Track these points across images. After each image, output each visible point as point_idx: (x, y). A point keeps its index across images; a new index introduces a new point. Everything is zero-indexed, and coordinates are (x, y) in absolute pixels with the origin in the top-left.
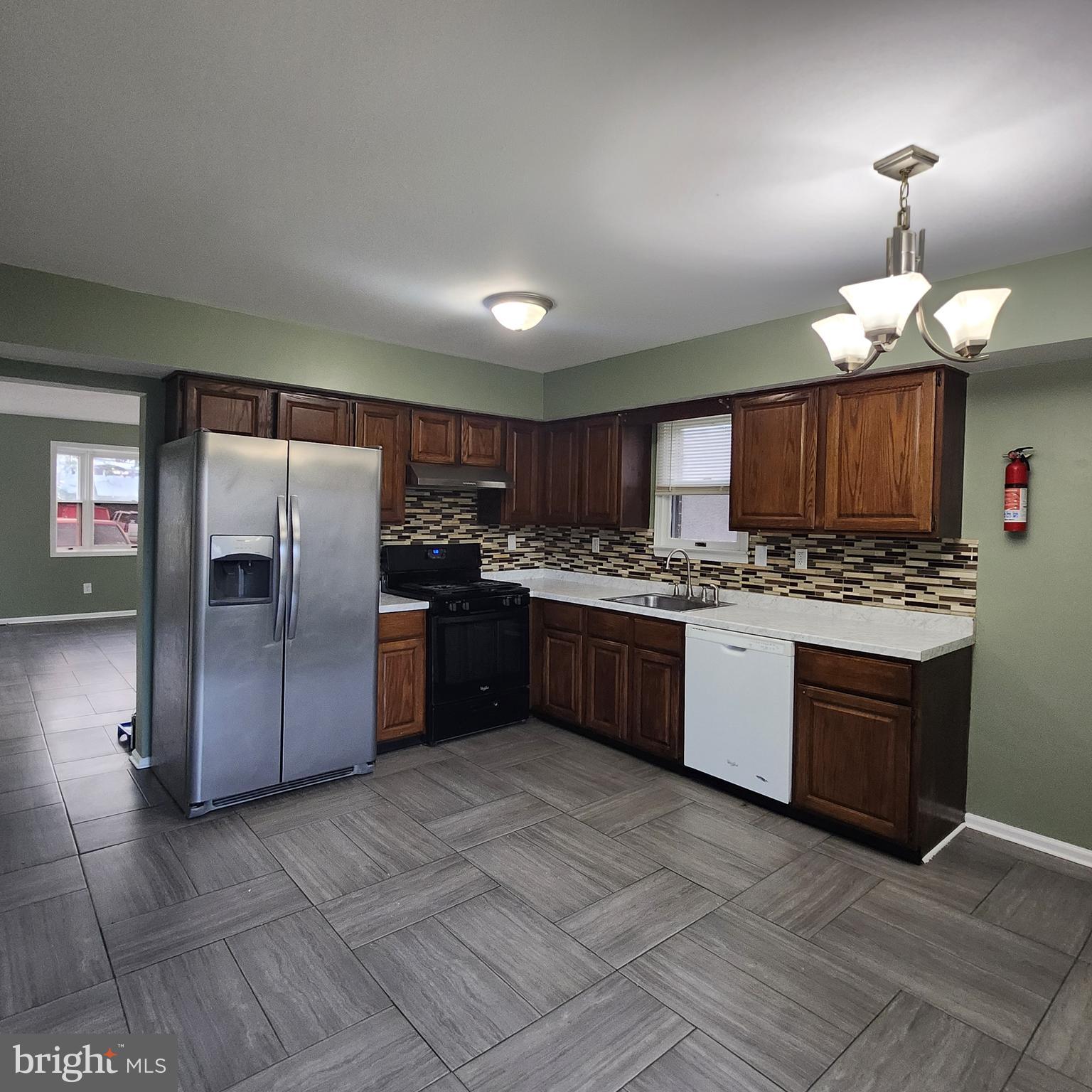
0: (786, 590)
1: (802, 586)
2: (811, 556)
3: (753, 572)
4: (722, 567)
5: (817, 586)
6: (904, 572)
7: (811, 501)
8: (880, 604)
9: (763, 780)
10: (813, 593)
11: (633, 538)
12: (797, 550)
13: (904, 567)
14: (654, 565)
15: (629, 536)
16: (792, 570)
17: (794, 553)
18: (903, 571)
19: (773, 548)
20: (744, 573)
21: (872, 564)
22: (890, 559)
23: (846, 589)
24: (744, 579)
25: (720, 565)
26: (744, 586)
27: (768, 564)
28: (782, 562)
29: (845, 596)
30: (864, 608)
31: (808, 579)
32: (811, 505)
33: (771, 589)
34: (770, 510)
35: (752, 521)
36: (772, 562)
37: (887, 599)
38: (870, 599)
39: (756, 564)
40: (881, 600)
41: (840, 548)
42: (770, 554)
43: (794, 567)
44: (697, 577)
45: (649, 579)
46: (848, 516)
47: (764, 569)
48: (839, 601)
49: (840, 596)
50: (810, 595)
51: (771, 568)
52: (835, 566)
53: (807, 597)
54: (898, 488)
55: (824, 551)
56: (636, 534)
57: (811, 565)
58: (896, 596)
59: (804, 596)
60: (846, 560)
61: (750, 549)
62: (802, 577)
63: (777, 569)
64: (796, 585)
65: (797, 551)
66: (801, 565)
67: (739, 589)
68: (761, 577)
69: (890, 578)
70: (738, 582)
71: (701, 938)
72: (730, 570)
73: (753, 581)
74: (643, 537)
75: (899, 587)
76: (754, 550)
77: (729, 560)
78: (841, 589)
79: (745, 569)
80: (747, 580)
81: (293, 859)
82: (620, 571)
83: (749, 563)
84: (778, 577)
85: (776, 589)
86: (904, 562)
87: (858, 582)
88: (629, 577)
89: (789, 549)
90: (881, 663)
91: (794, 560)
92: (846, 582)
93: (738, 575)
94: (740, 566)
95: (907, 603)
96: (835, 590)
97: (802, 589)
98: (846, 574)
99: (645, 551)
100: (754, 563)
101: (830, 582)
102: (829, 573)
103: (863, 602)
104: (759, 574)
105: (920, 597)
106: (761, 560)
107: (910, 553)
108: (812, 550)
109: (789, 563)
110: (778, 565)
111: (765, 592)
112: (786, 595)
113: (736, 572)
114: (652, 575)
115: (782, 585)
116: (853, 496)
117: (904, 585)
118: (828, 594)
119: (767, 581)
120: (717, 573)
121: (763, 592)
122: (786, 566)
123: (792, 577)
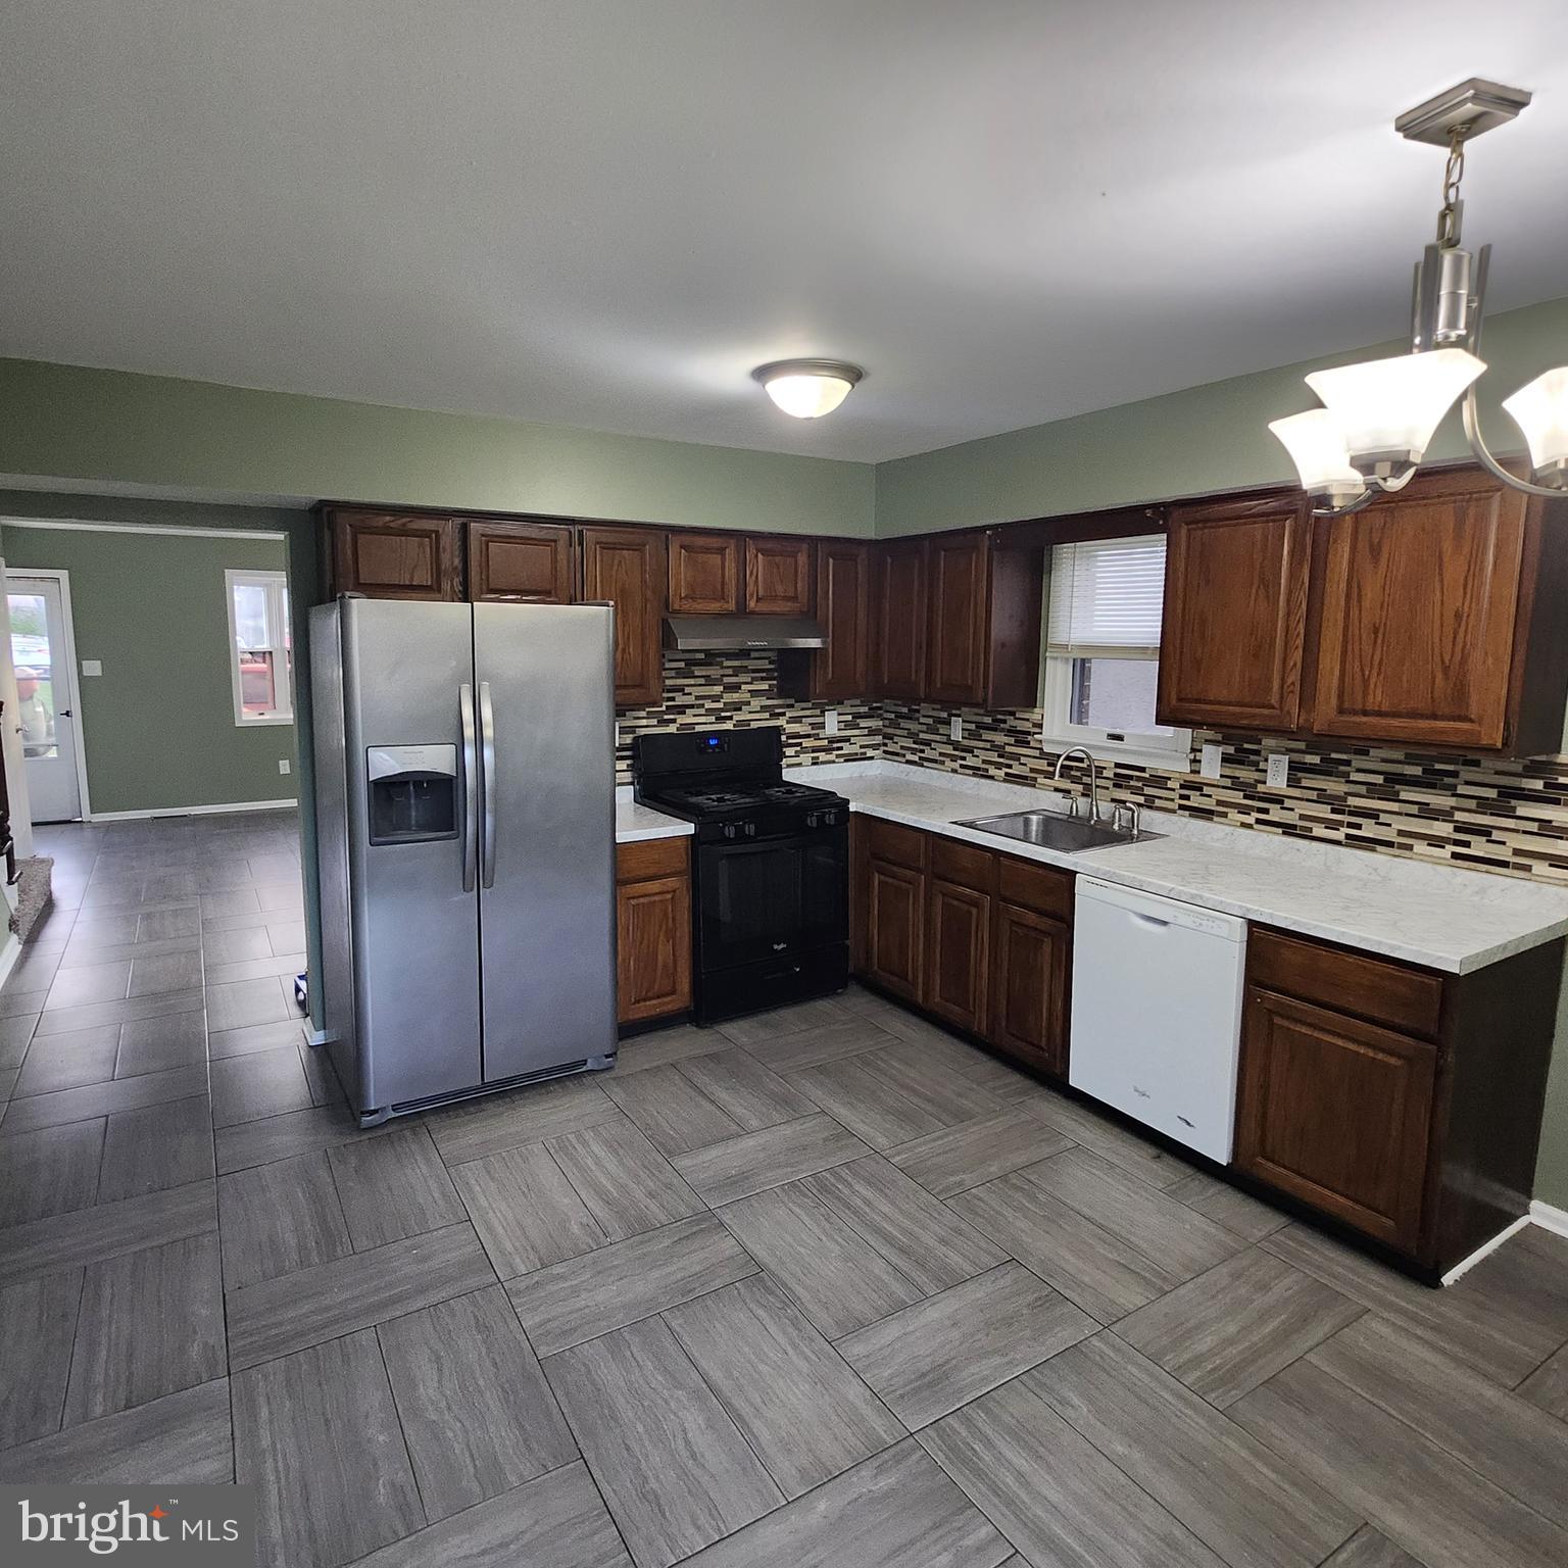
0: (1250, 819)
1: (1277, 813)
2: (1295, 768)
3: (1198, 787)
4: (1147, 776)
5: (1302, 817)
6: (1453, 804)
7: (1293, 683)
8: (1407, 853)
9: (1188, 1124)
10: (1294, 827)
11: (1011, 722)
12: (1270, 755)
13: (1453, 795)
14: (1042, 765)
15: (1008, 717)
16: (1261, 788)
17: (1266, 760)
18: (1452, 802)
19: (1231, 750)
20: (1182, 787)
21: (1397, 787)
22: (1430, 780)
23: (1351, 825)
24: (1182, 797)
25: (1144, 772)
26: (1182, 807)
27: (1222, 776)
28: (1246, 774)
29: (1348, 836)
30: (1379, 859)
31: (1288, 803)
32: (1292, 692)
33: (1225, 815)
34: (1224, 695)
35: (1194, 712)
36: (1228, 772)
37: (1420, 847)
38: (1390, 844)
39: (1201, 775)
40: (1410, 848)
41: (1344, 757)
42: (1226, 759)
43: (1265, 783)
44: (1107, 788)
45: (1034, 786)
46: (1355, 713)
47: (1216, 783)
48: (1337, 843)
49: (1339, 835)
50: (1289, 830)
51: (1228, 782)
52: (1334, 787)
53: (1284, 833)
54: (1446, 670)
55: (1316, 759)
56: (1017, 716)
57: (1293, 782)
58: (1437, 842)
59: (1280, 830)
60: (1354, 777)
61: (1193, 750)
62: (1278, 800)
63: (1237, 784)
64: (1266, 811)
65: (1272, 757)
66: (1277, 779)
67: (1174, 811)
68: (1210, 796)
69: (1427, 812)
70: (1173, 800)
71: (1050, 1390)
72: (1160, 781)
73: (1196, 800)
74: (1028, 720)
75: (1443, 829)
76: (1200, 751)
77: (1157, 765)
78: (1341, 823)
79: (1185, 781)
80: (1187, 798)
81: (486, 1204)
82: (992, 771)
83: (1192, 772)
84: (1237, 797)
85: (1234, 815)
86: (1454, 787)
87: (1373, 815)
88: (1005, 781)
89: (1257, 753)
90: (1390, 968)
91: (1266, 771)
92: (1351, 813)
93: (1173, 790)
94: (1177, 775)
95: (1455, 856)
96: (1333, 825)
97: (1277, 819)
98: (1352, 801)
99: (1029, 743)
100: (1199, 772)
101: (1324, 811)
102: (1323, 797)
103: (1379, 848)
104: (1206, 790)
105: (1479, 847)
106: (1212, 767)
107: (1467, 774)
108: (1296, 757)
109: (1257, 776)
110: (1238, 778)
111: (1215, 819)
112: (1250, 826)
113: (1170, 784)
114: (1039, 780)
115: (1244, 810)
116: (1366, 682)
117: (1451, 825)
118: (1319, 831)
119: (1219, 803)
120: (1140, 784)
121: (1212, 820)
122: (1252, 781)
123: (1261, 799)
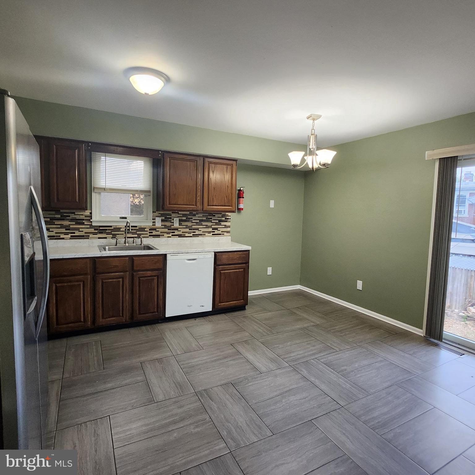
0: (170, 235)
1: (177, 233)
2: (180, 221)
3: (155, 229)
4: (138, 228)
5: (183, 232)
7: (199, 200)
8: (204, 236)
9: (203, 306)
10: (181, 235)
11: (72, 216)
12: (174, 218)
14: (92, 230)
16: (172, 227)
17: (173, 220)
18: (211, 224)
19: (164, 218)
20: (150, 230)
21: (202, 222)
22: (208, 220)
23: (193, 232)
24: (150, 233)
25: (137, 227)
26: (150, 236)
27: (162, 225)
28: (168, 224)
29: (193, 235)
30: (200, 238)
31: (179, 230)
32: (199, 202)
33: (163, 235)
34: (182, 203)
35: (174, 207)
36: (163, 224)
37: (207, 234)
38: (201, 235)
39: (156, 225)
40: (205, 235)
41: (191, 217)
42: (162, 221)
43: (173, 225)
44: (123, 234)
45: (88, 238)
46: (211, 206)
47: (160, 227)
48: (191, 237)
49: (191, 235)
50: (180, 236)
51: (163, 227)
52: (189, 224)
53: (179, 237)
54: (226, 197)
55: (185, 218)
56: (76, 214)
57: (180, 224)
58: (209, 232)
59: (178, 237)
60: (193, 221)
61: (153, 219)
62: (177, 229)
63: (166, 227)
64: (174, 232)
65: (175, 219)
66: (176, 225)
67: (148, 237)
68: (158, 231)
69: (207, 227)
70: (147, 234)
72: (142, 229)
73: (154, 233)
74: (83, 215)
75: (210, 230)
76: (155, 219)
77: (142, 225)
78: (191, 232)
79: (151, 228)
80: (152, 233)
82: (62, 236)
83: (153, 225)
84: (166, 230)
85: (166, 235)
86: (212, 221)
87: (197, 229)
88: (70, 239)
89: (171, 218)
91: (173, 222)
92: (193, 230)
93: (147, 231)
94: (148, 227)
95: (213, 234)
96: (189, 233)
97: (177, 234)
98: (193, 227)
99: (84, 223)
100: (155, 225)
101: (187, 230)
102: (187, 227)
103: (199, 236)
104: (157, 230)
105: (216, 232)
106: (159, 223)
107: (213, 218)
108: (181, 218)
109: (171, 224)
110: (166, 225)
111: (161, 237)
112: (170, 237)
113: (146, 230)
114: (90, 236)
115: (168, 233)
116: (213, 199)
117: (211, 229)
118: (187, 235)
119: (161, 232)
120: (135, 231)
121: (160, 237)
122: (170, 225)
123: (172, 230)
